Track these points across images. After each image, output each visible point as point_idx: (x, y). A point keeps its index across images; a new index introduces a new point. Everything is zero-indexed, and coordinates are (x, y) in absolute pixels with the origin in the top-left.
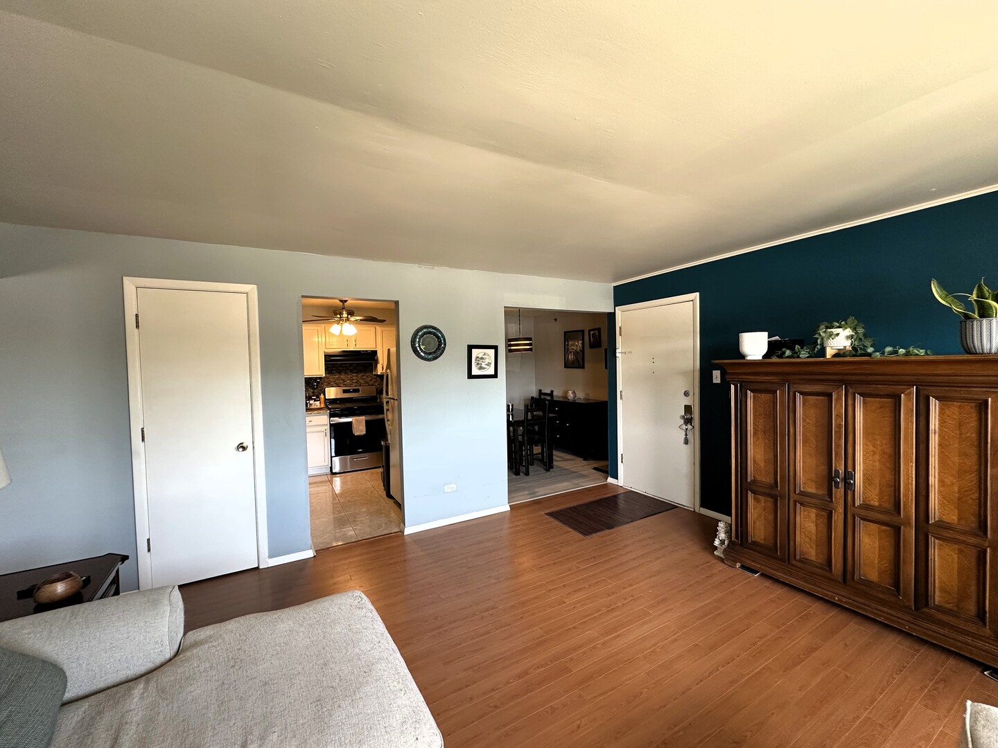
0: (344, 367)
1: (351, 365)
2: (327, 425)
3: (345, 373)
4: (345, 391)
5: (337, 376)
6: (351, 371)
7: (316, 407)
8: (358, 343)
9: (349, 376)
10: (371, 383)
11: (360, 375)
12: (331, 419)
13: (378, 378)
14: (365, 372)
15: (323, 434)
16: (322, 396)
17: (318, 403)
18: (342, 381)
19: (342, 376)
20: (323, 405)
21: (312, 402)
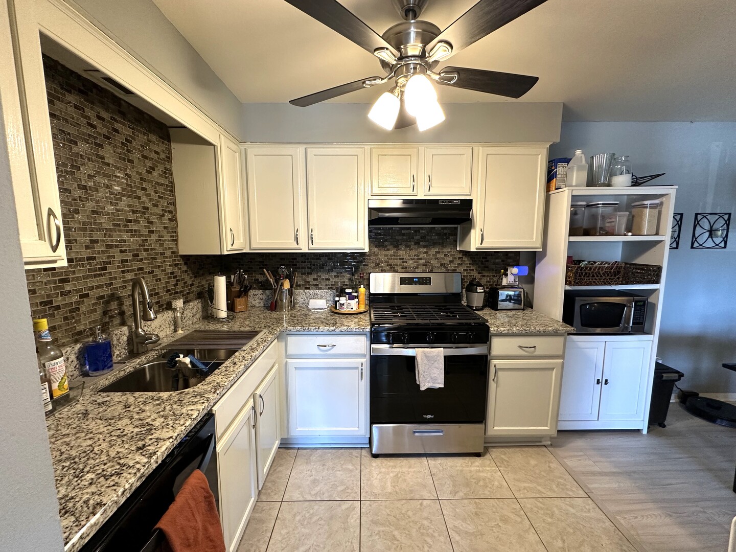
0: (404, 235)
1: (417, 231)
2: (364, 356)
3: (407, 246)
4: (403, 281)
5: (391, 252)
6: (417, 243)
7: (349, 311)
8: (434, 184)
9: (413, 253)
10: (451, 267)
11: (433, 251)
12: (373, 346)
13: (465, 259)
14: (442, 244)
15: (356, 373)
16: (362, 290)
17: (354, 303)
18: (400, 262)
19: (400, 252)
20: (363, 308)
21: (343, 300)
